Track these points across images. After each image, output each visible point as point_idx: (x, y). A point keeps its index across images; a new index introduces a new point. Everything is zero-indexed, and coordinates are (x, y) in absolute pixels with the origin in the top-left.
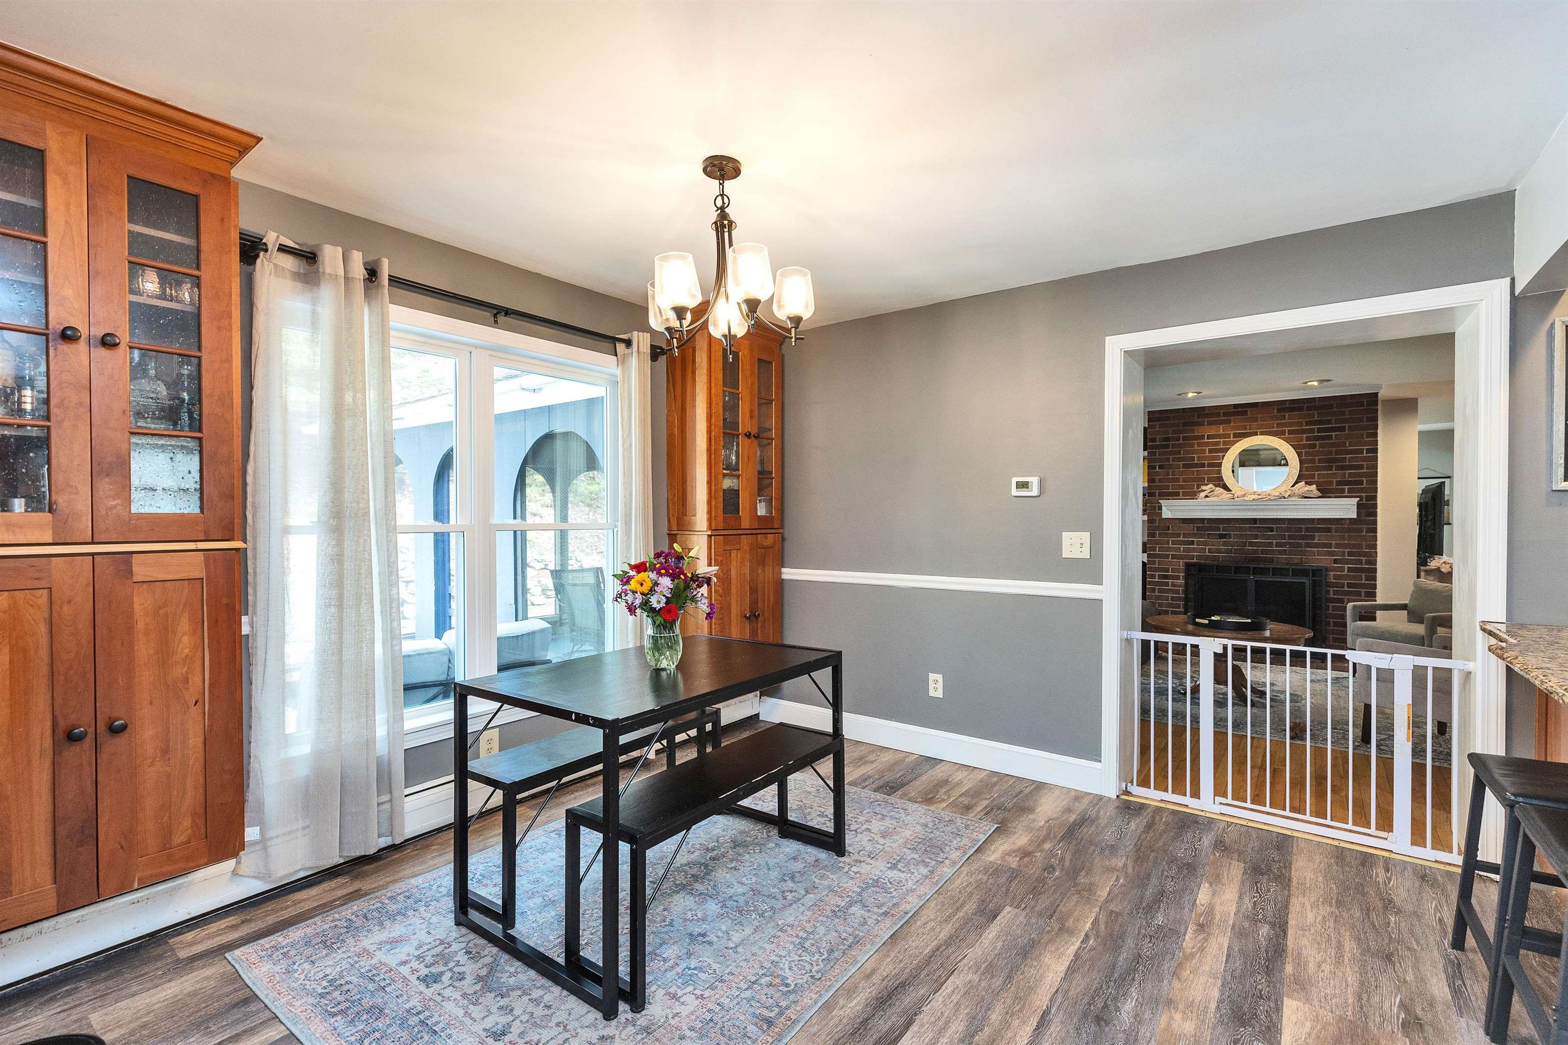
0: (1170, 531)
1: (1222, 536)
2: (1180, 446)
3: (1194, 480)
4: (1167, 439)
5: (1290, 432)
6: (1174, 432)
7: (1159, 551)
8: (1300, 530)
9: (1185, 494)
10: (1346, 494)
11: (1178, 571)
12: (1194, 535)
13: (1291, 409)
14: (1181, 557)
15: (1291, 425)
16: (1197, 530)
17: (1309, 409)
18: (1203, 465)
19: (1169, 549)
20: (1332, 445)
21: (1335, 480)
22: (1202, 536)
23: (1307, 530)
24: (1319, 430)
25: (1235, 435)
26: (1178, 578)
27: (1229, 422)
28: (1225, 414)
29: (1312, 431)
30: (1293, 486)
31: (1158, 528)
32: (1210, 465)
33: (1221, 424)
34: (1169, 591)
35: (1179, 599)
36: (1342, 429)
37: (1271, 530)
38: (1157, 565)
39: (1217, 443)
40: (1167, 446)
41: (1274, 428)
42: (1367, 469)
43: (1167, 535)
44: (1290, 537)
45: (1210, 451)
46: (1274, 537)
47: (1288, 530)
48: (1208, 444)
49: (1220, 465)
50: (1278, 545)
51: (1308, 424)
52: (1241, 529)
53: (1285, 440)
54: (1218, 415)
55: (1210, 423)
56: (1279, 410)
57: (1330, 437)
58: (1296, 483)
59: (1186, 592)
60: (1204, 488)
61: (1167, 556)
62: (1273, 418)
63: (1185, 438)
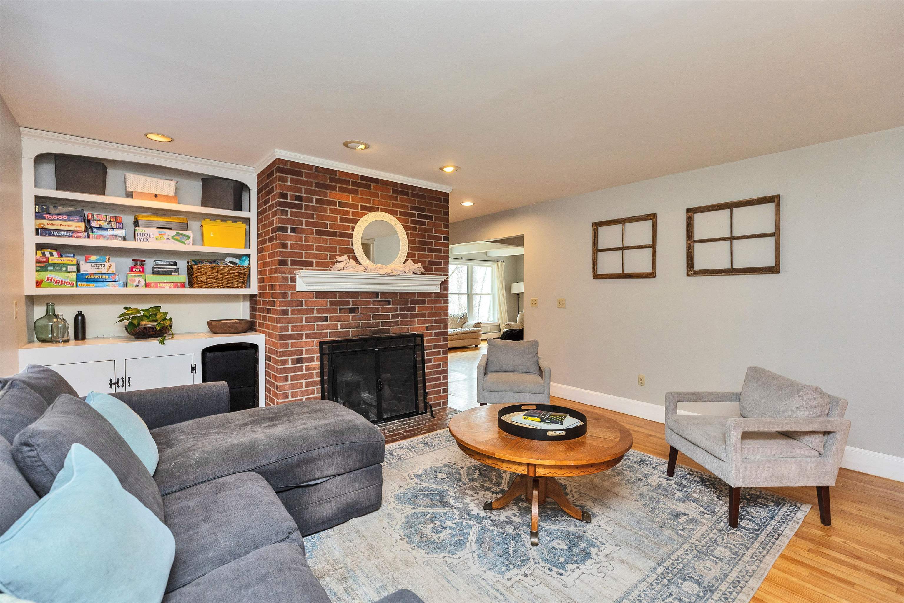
0: (304, 307)
1: (352, 311)
2: (314, 209)
3: (326, 249)
4: (299, 198)
5: (402, 213)
6: (307, 191)
7: (292, 331)
8: (406, 302)
9: (319, 264)
10: (433, 272)
11: (312, 351)
12: (327, 311)
13: (402, 193)
14: (314, 336)
15: (402, 207)
16: (330, 305)
17: (413, 195)
18: (334, 234)
19: (302, 328)
20: (426, 230)
21: (427, 260)
22: (334, 311)
23: (413, 302)
24: (419, 216)
25: (363, 208)
26: (311, 360)
27: (356, 192)
28: (354, 184)
29: (413, 215)
30: (404, 263)
31: (290, 304)
32: (342, 235)
33: (351, 193)
34: (302, 377)
35: (314, 383)
36: (430, 218)
37: (389, 302)
38: (290, 349)
39: (347, 213)
40: (300, 207)
41: (390, 207)
42: (444, 253)
43: (301, 312)
44: (402, 309)
45: (342, 220)
46: (390, 310)
47: (399, 303)
48: (339, 212)
49: (351, 236)
50: (394, 317)
51: (413, 208)
52: (368, 303)
53: (398, 219)
54: (348, 183)
55: (341, 190)
56: (394, 191)
57: (423, 223)
58: (406, 260)
59: (322, 375)
60: (339, 259)
61: (300, 336)
62: (391, 198)
63: (318, 201)
